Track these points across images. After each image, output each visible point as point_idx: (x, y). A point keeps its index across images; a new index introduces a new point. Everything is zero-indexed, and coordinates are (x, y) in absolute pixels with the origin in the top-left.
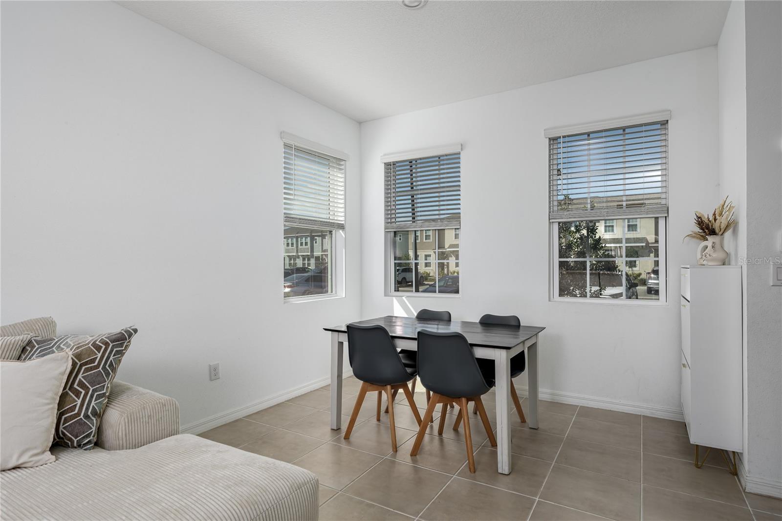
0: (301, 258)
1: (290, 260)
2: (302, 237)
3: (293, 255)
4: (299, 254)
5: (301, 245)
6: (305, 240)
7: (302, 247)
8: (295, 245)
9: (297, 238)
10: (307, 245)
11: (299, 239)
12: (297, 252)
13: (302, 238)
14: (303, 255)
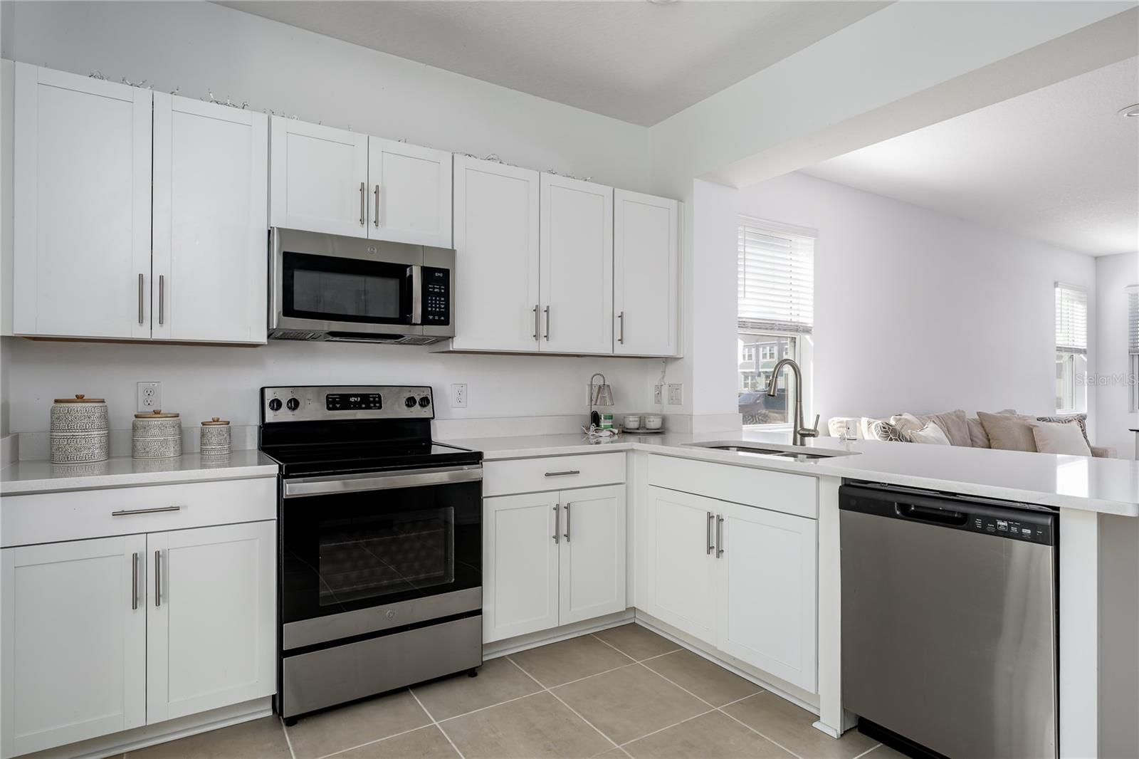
0: (763, 376)
1: (746, 378)
2: (764, 346)
3: (751, 372)
4: (761, 370)
5: (763, 358)
6: (770, 351)
7: (765, 360)
8: (754, 357)
9: (757, 347)
10: (773, 358)
11: (761, 349)
12: (757, 367)
13: (764, 348)
14: (766, 372)
